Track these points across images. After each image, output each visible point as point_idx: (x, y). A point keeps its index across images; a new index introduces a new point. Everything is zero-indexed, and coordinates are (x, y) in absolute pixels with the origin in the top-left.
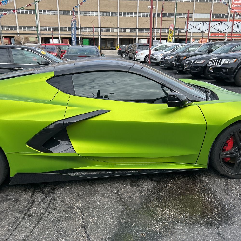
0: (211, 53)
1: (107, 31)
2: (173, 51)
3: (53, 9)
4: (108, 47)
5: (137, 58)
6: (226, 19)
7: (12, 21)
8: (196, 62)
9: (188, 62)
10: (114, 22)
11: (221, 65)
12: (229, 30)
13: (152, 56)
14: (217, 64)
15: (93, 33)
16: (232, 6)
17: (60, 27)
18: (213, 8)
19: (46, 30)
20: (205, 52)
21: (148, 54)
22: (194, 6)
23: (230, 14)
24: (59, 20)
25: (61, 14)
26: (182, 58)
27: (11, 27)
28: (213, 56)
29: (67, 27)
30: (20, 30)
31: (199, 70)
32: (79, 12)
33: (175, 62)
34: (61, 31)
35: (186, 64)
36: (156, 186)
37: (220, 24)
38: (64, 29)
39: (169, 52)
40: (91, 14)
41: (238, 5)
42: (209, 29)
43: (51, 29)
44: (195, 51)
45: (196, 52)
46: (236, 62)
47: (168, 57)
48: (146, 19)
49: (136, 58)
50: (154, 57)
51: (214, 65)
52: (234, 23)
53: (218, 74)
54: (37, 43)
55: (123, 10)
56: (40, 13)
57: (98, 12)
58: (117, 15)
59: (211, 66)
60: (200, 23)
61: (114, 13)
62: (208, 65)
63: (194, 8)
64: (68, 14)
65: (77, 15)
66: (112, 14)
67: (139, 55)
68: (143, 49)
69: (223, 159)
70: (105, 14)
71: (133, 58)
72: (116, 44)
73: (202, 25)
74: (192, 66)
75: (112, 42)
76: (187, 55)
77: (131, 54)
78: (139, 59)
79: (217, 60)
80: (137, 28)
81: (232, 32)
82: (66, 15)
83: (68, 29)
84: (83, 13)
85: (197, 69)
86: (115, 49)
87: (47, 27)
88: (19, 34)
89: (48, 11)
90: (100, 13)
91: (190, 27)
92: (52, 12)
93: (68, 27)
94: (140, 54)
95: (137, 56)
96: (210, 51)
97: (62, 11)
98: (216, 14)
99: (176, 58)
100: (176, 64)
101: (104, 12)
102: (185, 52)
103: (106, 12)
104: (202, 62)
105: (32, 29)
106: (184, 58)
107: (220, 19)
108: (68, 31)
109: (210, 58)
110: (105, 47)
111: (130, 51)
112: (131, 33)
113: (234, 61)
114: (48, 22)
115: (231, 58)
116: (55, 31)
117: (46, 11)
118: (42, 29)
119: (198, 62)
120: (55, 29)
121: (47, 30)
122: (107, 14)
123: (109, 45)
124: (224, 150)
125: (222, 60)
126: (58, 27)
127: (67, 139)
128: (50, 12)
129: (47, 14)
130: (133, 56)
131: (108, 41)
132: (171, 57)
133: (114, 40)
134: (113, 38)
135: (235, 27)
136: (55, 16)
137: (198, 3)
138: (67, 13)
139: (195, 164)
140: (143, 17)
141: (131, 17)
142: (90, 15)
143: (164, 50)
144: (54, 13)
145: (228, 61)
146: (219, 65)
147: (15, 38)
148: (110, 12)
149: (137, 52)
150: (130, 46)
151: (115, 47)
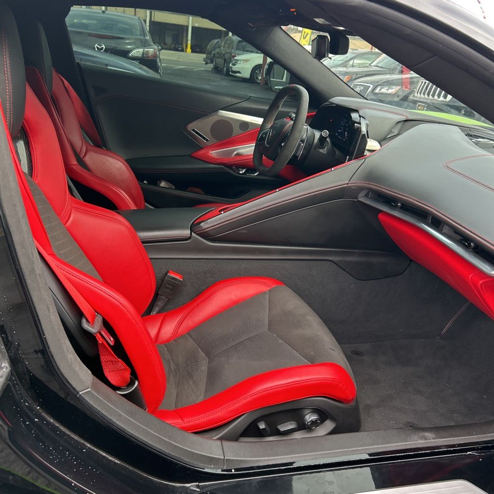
4: (167, 44)
5: (235, 68)
8: (379, 88)
9: (358, 89)
21: (261, 62)
44: (370, 65)
49: (233, 69)
59: (422, 100)
62: (411, 97)
67: (239, 62)
68: (247, 51)
71: (225, 69)
72: (185, 40)
75: (176, 33)
77: (220, 61)
78: (239, 72)
86: (182, 51)
94: (241, 60)
95: (234, 65)
104: (393, 90)
106: (346, 79)
111: (218, 53)
119: (383, 90)
123: (169, 40)
130: (224, 65)
131: (166, 32)
149: (234, 57)
150: (216, 41)
151: (182, 45)
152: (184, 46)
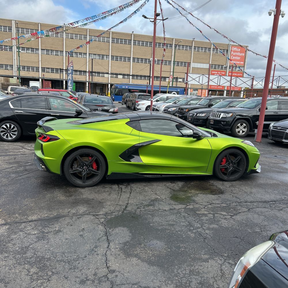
0: (211, 107)
1: (96, 75)
2: (175, 103)
3: (34, 46)
4: (97, 93)
5: (138, 107)
6: (225, 70)
8: (198, 114)
9: (191, 115)
10: (105, 66)
11: (220, 118)
12: (228, 84)
13: (153, 107)
14: (217, 117)
16: (230, 57)
17: (42, 68)
18: (211, 58)
20: (206, 105)
21: (150, 104)
22: (192, 55)
23: (229, 66)
24: (40, 59)
25: (43, 54)
26: (185, 110)
28: (213, 110)
29: (49, 68)
31: (201, 122)
32: (64, 52)
33: (178, 114)
34: (42, 72)
35: (189, 116)
37: (219, 77)
38: (46, 70)
39: (171, 104)
40: (78, 55)
41: (237, 57)
42: (208, 82)
43: (31, 69)
44: (197, 104)
45: (197, 106)
46: (232, 116)
47: (171, 109)
48: (141, 65)
50: (156, 108)
51: (215, 118)
52: (233, 78)
53: (218, 126)
54: (18, 86)
55: (115, 54)
56: (18, 50)
57: (86, 53)
58: (108, 59)
59: (212, 119)
60: (200, 75)
61: (105, 56)
62: (209, 118)
63: (192, 57)
64: (52, 53)
65: (62, 55)
66: (103, 57)
68: (143, 99)
69: (221, 169)
70: (95, 56)
72: (107, 91)
73: (201, 78)
74: (195, 118)
75: (102, 87)
76: (189, 108)
77: (130, 104)
78: (140, 109)
79: (217, 113)
80: (131, 75)
81: (230, 86)
82: (49, 54)
83: (50, 71)
85: (199, 121)
87: (25, 66)
89: (28, 49)
90: (89, 55)
91: (189, 79)
92: (32, 51)
93: (51, 68)
94: (141, 104)
96: (210, 106)
97: (44, 50)
98: (215, 65)
99: (179, 110)
100: (179, 116)
101: (94, 54)
102: (187, 104)
103: (96, 54)
104: (204, 115)
105: (7, 68)
106: (187, 110)
107: (219, 70)
108: (51, 72)
109: (211, 112)
111: (129, 100)
112: (124, 79)
113: (230, 115)
114: (26, 61)
115: (228, 113)
116: (34, 71)
117: (26, 49)
119: (200, 115)
120: (35, 69)
121: (25, 70)
122: (97, 57)
123: (98, 91)
124: (221, 164)
125: (220, 114)
126: (39, 67)
127: (138, 155)
128: (30, 51)
129: (26, 52)
130: (132, 105)
131: (97, 87)
132: (173, 109)
133: (104, 86)
135: (233, 82)
136: (36, 55)
137: (196, 52)
138: (50, 52)
139: (206, 172)
140: (137, 63)
141: (124, 62)
142: (77, 57)
143: (166, 102)
144: (35, 51)
145: (225, 115)
146: (218, 118)
148: (100, 55)
149: (138, 102)
150: (127, 94)
151: (106, 93)
152: (107, 93)
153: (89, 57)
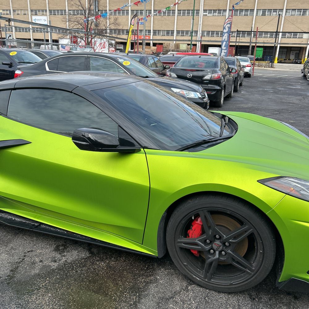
1: (292, 36)
3: (221, 7)
4: (290, 60)
7: (170, 24)
10: (305, 24)
15: (256, 39)
19: (208, 36)
27: (168, 32)
29: (235, 32)
30: (177, 35)
32: (255, 11)
36: (83, 259)
40: (272, 12)
43: (215, 34)
56: (205, 14)
57: (283, 10)
61: (308, 11)
64: (240, 13)
65: (252, 15)
66: (305, 11)
70: (293, 13)
72: (303, 56)
75: (298, 52)
82: (237, 15)
83: (236, 34)
84: (261, 12)
86: (300, 63)
87: (209, 31)
88: (176, 40)
89: (215, 11)
90: (286, 12)
92: (219, 13)
101: (293, 10)
103: (296, 10)
110: (285, 58)
114: (211, 25)
116: (219, 36)
117: (212, 11)
118: (203, 34)
120: (220, 34)
121: (210, 36)
122: (297, 13)
123: (292, 57)
128: (217, 13)
129: (213, 15)
131: (291, 52)
134: (301, 47)
136: (223, 17)
139: (142, 244)
142: (271, 15)
144: (222, 13)
147: (164, 45)
148: (301, 10)
153: (286, 13)
